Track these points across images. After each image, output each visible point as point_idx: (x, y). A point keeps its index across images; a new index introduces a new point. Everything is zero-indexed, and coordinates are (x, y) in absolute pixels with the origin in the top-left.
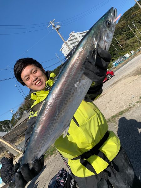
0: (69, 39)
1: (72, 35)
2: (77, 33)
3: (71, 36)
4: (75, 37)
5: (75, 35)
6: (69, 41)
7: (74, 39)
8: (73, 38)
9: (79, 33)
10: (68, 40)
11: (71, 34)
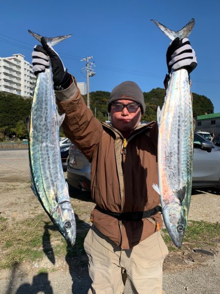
0: (6, 59)
1: (17, 58)
2: (26, 62)
3: (15, 57)
4: (19, 65)
5: (20, 62)
6: (5, 61)
7: (14, 65)
8: (15, 63)
9: (28, 65)
10: (4, 58)
11: (17, 56)
